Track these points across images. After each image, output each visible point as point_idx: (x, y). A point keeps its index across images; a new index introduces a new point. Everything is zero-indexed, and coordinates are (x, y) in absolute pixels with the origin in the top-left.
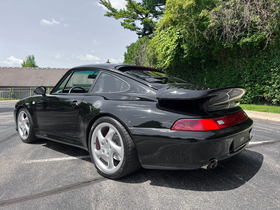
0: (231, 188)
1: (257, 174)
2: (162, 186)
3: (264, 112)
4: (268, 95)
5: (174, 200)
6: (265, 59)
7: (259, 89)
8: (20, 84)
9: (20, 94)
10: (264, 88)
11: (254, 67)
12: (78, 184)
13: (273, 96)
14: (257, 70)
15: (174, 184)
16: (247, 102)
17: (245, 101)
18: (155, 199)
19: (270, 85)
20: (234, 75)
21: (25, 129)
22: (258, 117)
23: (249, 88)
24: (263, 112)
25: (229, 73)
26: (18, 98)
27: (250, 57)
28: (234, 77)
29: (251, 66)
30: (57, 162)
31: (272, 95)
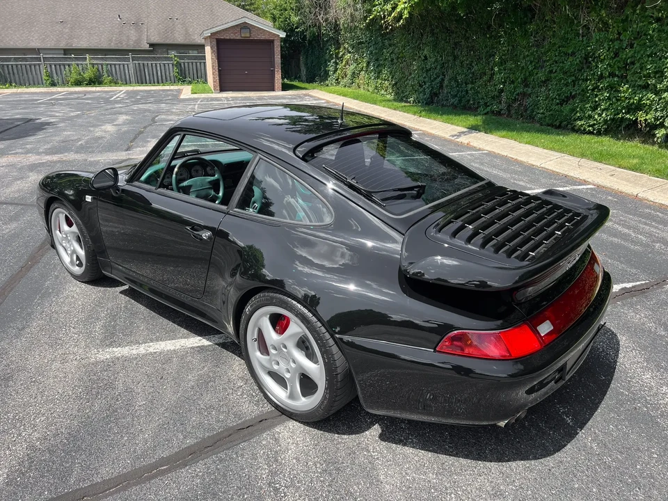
0: (547, 453)
1: (603, 405)
2: (405, 445)
3: (633, 170)
4: (647, 118)
5: (433, 491)
6: (658, 20)
7: (630, 99)
8: (12, 43)
9: (15, 71)
10: (642, 97)
11: (626, 37)
12: (226, 434)
13: (658, 123)
14: (632, 46)
15: (429, 436)
16: (594, 130)
17: (589, 126)
18: (393, 485)
19: (657, 93)
20: (573, 54)
21: (74, 252)
22: (616, 187)
23: (605, 94)
24: (630, 169)
25: (559, 47)
26: (13, 81)
27: (621, 7)
28: (571, 59)
29: (619, 34)
30: (167, 357)
31: (658, 120)
